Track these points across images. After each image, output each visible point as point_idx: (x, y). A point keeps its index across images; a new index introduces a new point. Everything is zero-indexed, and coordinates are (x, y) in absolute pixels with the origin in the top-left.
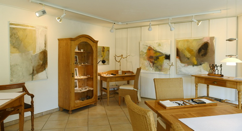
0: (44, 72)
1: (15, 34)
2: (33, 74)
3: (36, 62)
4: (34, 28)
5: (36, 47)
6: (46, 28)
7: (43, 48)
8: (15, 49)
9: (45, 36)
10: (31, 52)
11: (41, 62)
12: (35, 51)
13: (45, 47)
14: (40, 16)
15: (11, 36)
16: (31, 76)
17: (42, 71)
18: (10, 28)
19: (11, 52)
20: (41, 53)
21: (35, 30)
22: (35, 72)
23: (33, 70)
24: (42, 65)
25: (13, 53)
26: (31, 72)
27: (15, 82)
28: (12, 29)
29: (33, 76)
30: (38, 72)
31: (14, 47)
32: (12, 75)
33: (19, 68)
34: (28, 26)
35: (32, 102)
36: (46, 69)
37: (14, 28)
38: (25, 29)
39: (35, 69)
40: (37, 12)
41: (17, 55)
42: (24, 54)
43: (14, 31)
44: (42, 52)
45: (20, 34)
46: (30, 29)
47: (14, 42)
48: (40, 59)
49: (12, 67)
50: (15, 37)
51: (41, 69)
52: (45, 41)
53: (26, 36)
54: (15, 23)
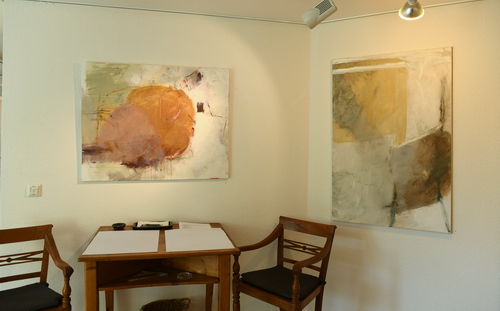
0: (437, 206)
1: (344, 92)
2: (394, 207)
3: (406, 171)
4: (401, 64)
5: (405, 122)
7: (432, 122)
8: (344, 132)
9: (444, 80)
10: (391, 139)
11: (426, 173)
12: (401, 136)
13: (442, 120)
15: (335, 98)
16: (386, 213)
17: (428, 203)
18: (334, 76)
19: (335, 140)
20: (425, 140)
21: (403, 70)
22: (402, 202)
23: (395, 195)
24: (428, 183)
25: (339, 142)
26: (389, 199)
27: (342, 217)
28: (337, 79)
29: (393, 213)
30: (411, 204)
31: (341, 127)
32: (335, 199)
33: (354, 184)
34: (381, 62)
36: (446, 199)
37: (342, 76)
38: (373, 73)
39: (400, 192)
41: (349, 146)
42: (367, 144)
43: (343, 84)
45: (359, 88)
46: (387, 71)
47: (342, 110)
48: (420, 162)
49: (337, 177)
50: (345, 99)
51: (422, 196)
52: (442, 101)
53: (375, 91)
54: (346, 61)
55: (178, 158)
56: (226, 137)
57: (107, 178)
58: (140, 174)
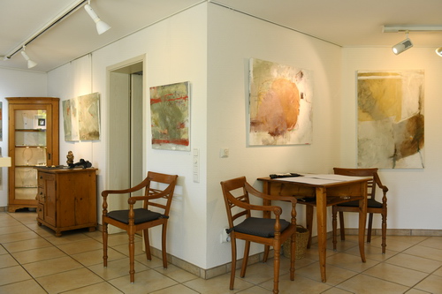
0: (417, 155)
1: (365, 91)
2: (395, 157)
3: (402, 137)
4: (398, 77)
5: (401, 109)
6: (422, 73)
7: (415, 111)
8: (366, 114)
9: (420, 88)
10: (393, 119)
11: (412, 137)
12: (399, 117)
13: (420, 108)
14: (399, 53)
15: (359, 94)
16: (391, 161)
17: (413, 153)
18: (359, 81)
19: (360, 120)
20: (411, 120)
21: (400, 80)
22: (399, 154)
23: (396, 150)
24: (413, 142)
25: (362, 120)
26: (392, 153)
27: (364, 166)
28: (360, 83)
29: (394, 161)
30: (404, 155)
31: (364, 112)
32: (360, 156)
33: (371, 146)
34: (387, 74)
35: (385, 199)
36: (421, 151)
37: (364, 81)
38: (382, 80)
39: (398, 148)
40: (395, 46)
41: (368, 124)
42: (379, 122)
43: (364, 85)
44: (412, 118)
45: (374, 89)
46: (391, 80)
47: (364, 102)
48: (409, 131)
49: (360, 143)
50: (366, 95)
51: (410, 150)
52: (420, 98)
53: (384, 91)
54: (366, 72)
55: (292, 129)
56: (311, 116)
57: (261, 144)
58: (276, 140)
